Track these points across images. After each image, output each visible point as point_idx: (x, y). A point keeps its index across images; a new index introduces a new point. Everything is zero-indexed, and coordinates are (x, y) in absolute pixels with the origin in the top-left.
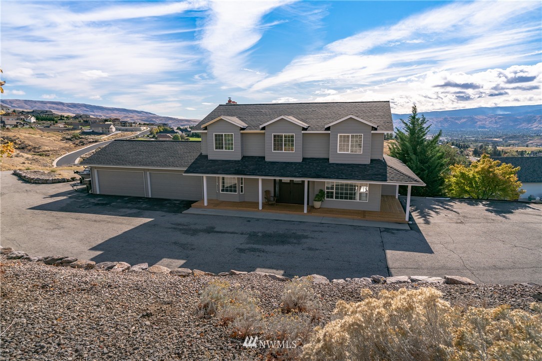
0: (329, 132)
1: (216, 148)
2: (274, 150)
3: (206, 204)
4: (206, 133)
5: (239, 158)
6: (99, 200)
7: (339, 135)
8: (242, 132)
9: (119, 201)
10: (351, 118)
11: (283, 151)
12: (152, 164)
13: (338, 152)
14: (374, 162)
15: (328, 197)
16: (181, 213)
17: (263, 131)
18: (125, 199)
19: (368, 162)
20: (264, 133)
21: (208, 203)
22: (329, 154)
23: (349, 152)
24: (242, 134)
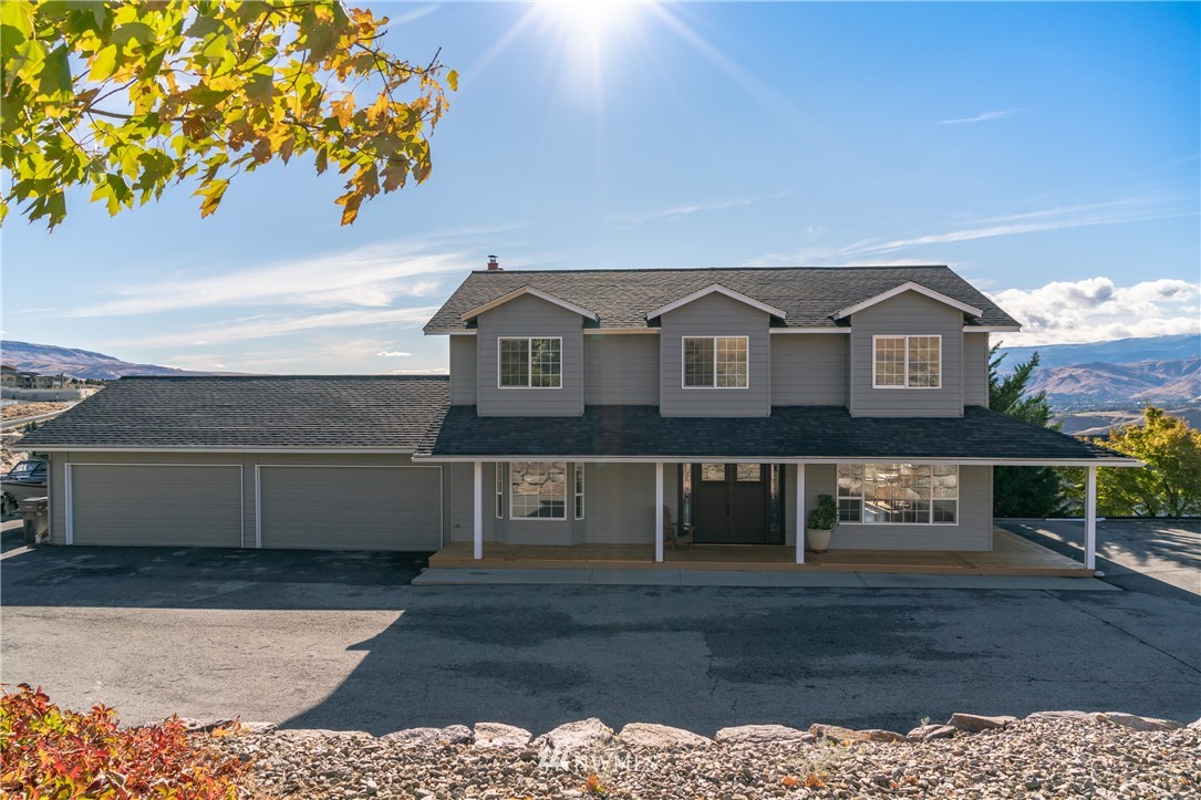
0: (847, 330)
1: (504, 382)
2: (687, 384)
3: (478, 554)
4: (475, 336)
5: (577, 410)
6: (85, 561)
7: (875, 337)
8: (588, 331)
9: (158, 560)
10: (910, 290)
11: (715, 387)
12: (274, 438)
13: (875, 387)
14: (972, 412)
15: (844, 518)
16: (409, 583)
17: (654, 330)
18: (175, 554)
19: (958, 412)
20: (657, 337)
21: (484, 552)
22: (847, 393)
23: (906, 386)
24: (586, 337)
